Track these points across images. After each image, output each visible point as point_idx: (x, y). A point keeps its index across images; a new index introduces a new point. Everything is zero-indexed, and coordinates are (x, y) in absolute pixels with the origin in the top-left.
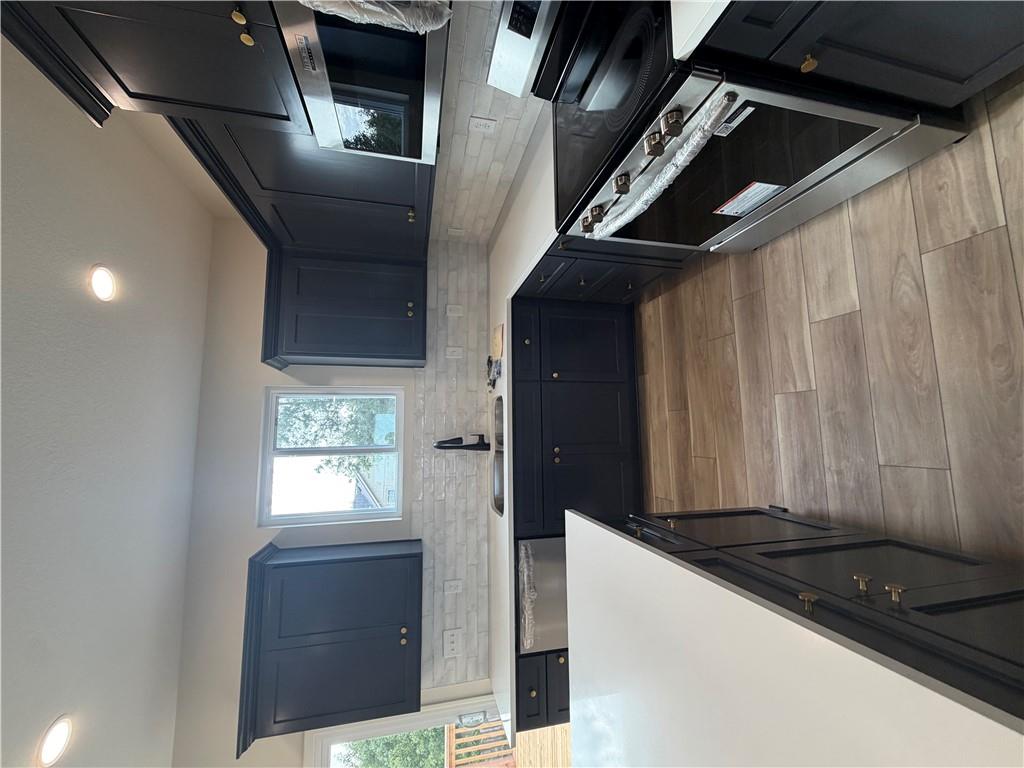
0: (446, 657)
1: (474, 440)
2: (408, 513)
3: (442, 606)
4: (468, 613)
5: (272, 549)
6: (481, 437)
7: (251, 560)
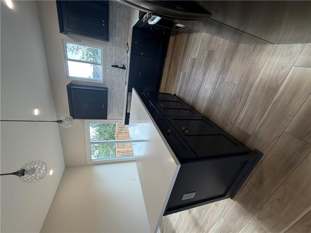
0: (113, 112)
3: (113, 103)
4: (118, 105)
5: (71, 84)
6: (124, 66)
7: (67, 86)
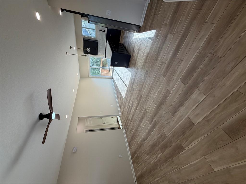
0: (100, 52)
1: (104, 31)
2: (96, 37)
3: (100, 48)
6: (105, 30)
